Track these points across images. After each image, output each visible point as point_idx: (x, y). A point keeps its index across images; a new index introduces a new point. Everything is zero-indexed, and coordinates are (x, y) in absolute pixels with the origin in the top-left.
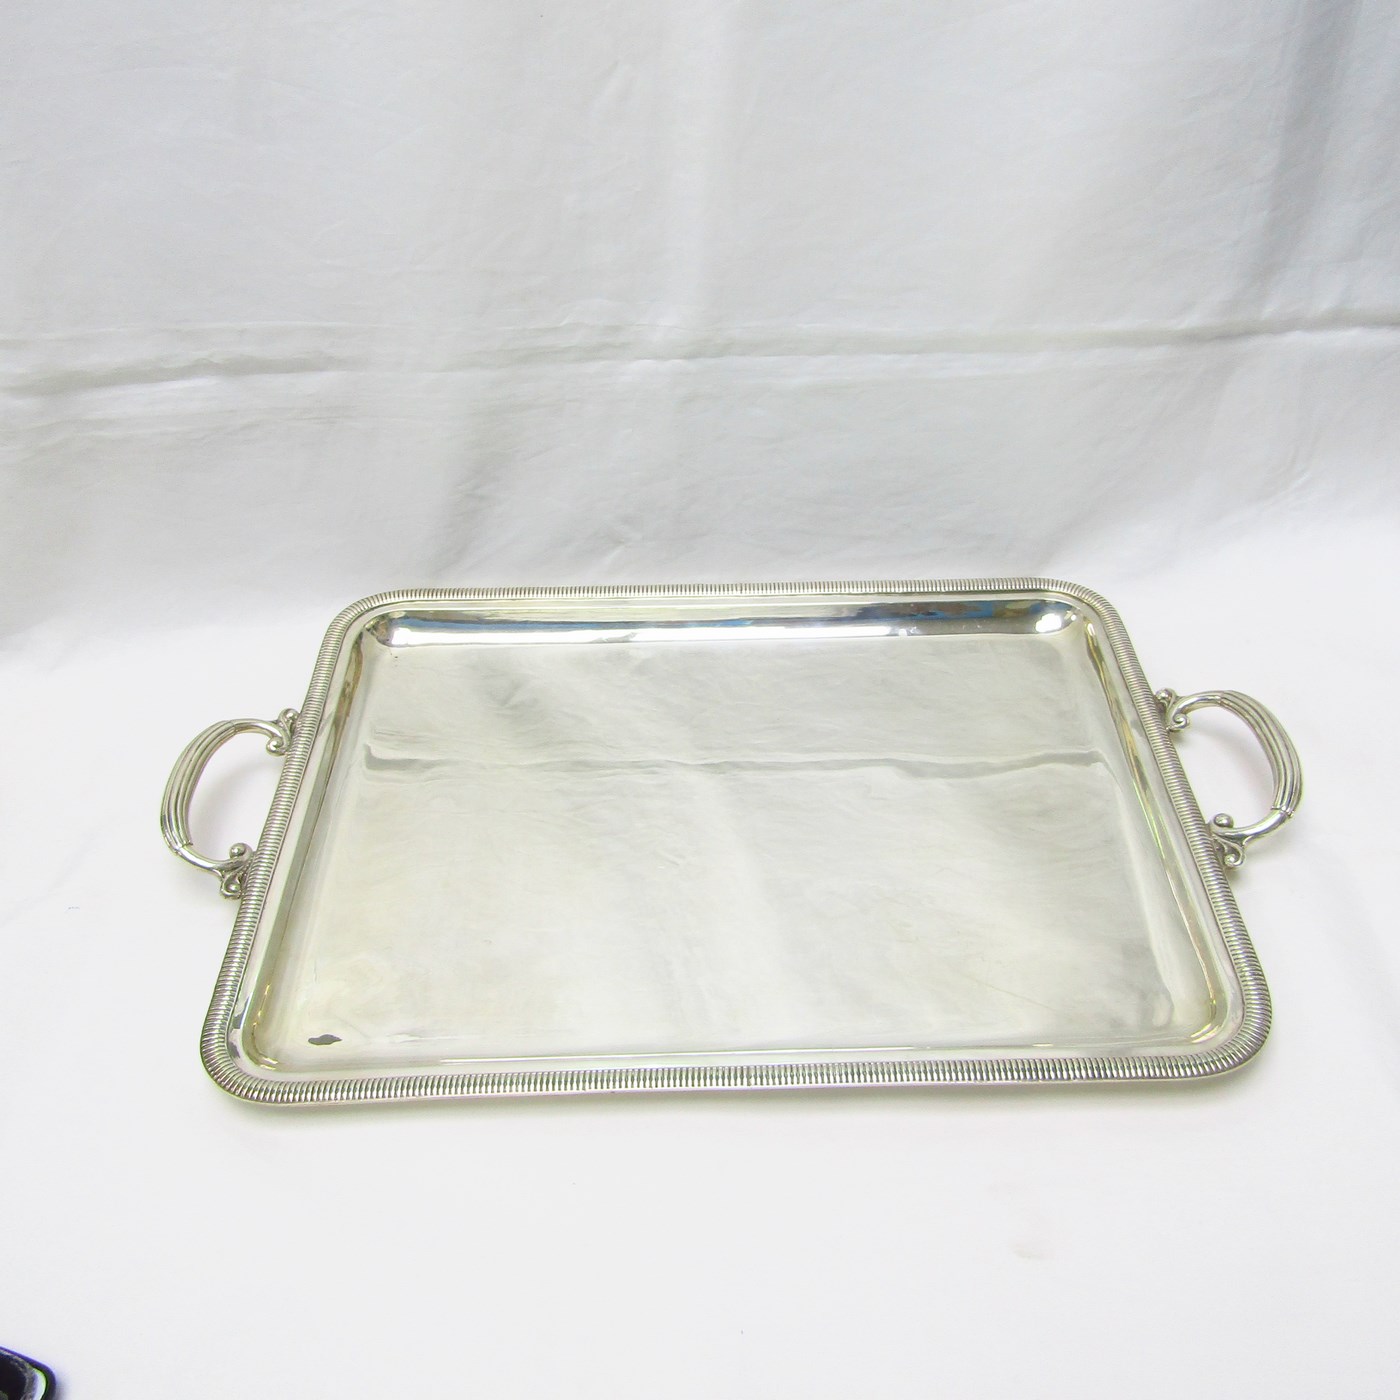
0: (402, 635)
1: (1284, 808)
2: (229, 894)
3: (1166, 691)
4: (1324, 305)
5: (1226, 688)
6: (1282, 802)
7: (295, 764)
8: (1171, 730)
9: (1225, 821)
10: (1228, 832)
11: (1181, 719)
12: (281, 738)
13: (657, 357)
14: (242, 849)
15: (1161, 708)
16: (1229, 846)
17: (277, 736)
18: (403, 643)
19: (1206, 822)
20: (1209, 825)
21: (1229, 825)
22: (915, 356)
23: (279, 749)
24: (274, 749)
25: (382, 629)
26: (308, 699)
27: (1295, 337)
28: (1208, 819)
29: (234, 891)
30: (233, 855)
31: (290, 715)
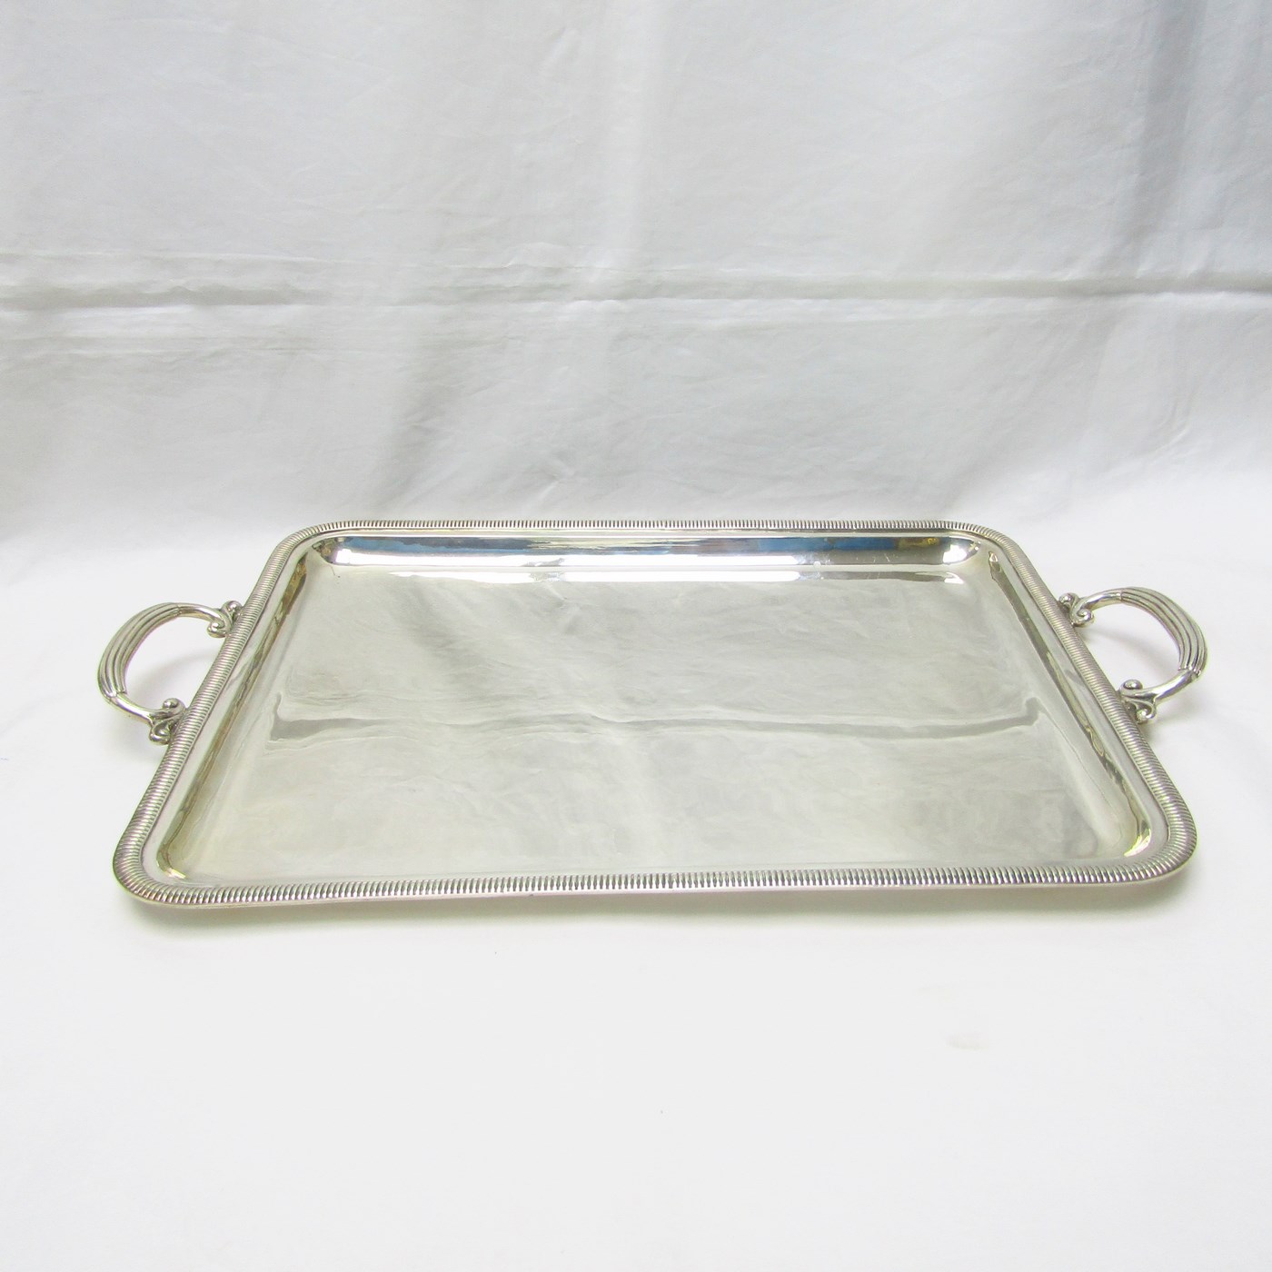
0: (344, 555)
1: (1191, 668)
2: (158, 737)
3: (1069, 595)
4: (1192, 268)
5: (1125, 586)
6: (1188, 662)
7: (233, 647)
8: (1076, 625)
9: (1134, 685)
10: (1136, 693)
11: (1085, 613)
12: (223, 622)
13: (593, 297)
14: (175, 703)
15: (1065, 609)
16: (1140, 704)
17: (219, 620)
18: (346, 562)
19: (1116, 690)
20: (1119, 692)
21: (1139, 687)
22: (827, 301)
23: (219, 631)
24: (215, 630)
25: (326, 549)
26: (253, 596)
27: (1167, 298)
28: (1117, 686)
29: (163, 735)
30: (165, 707)
31: (234, 606)
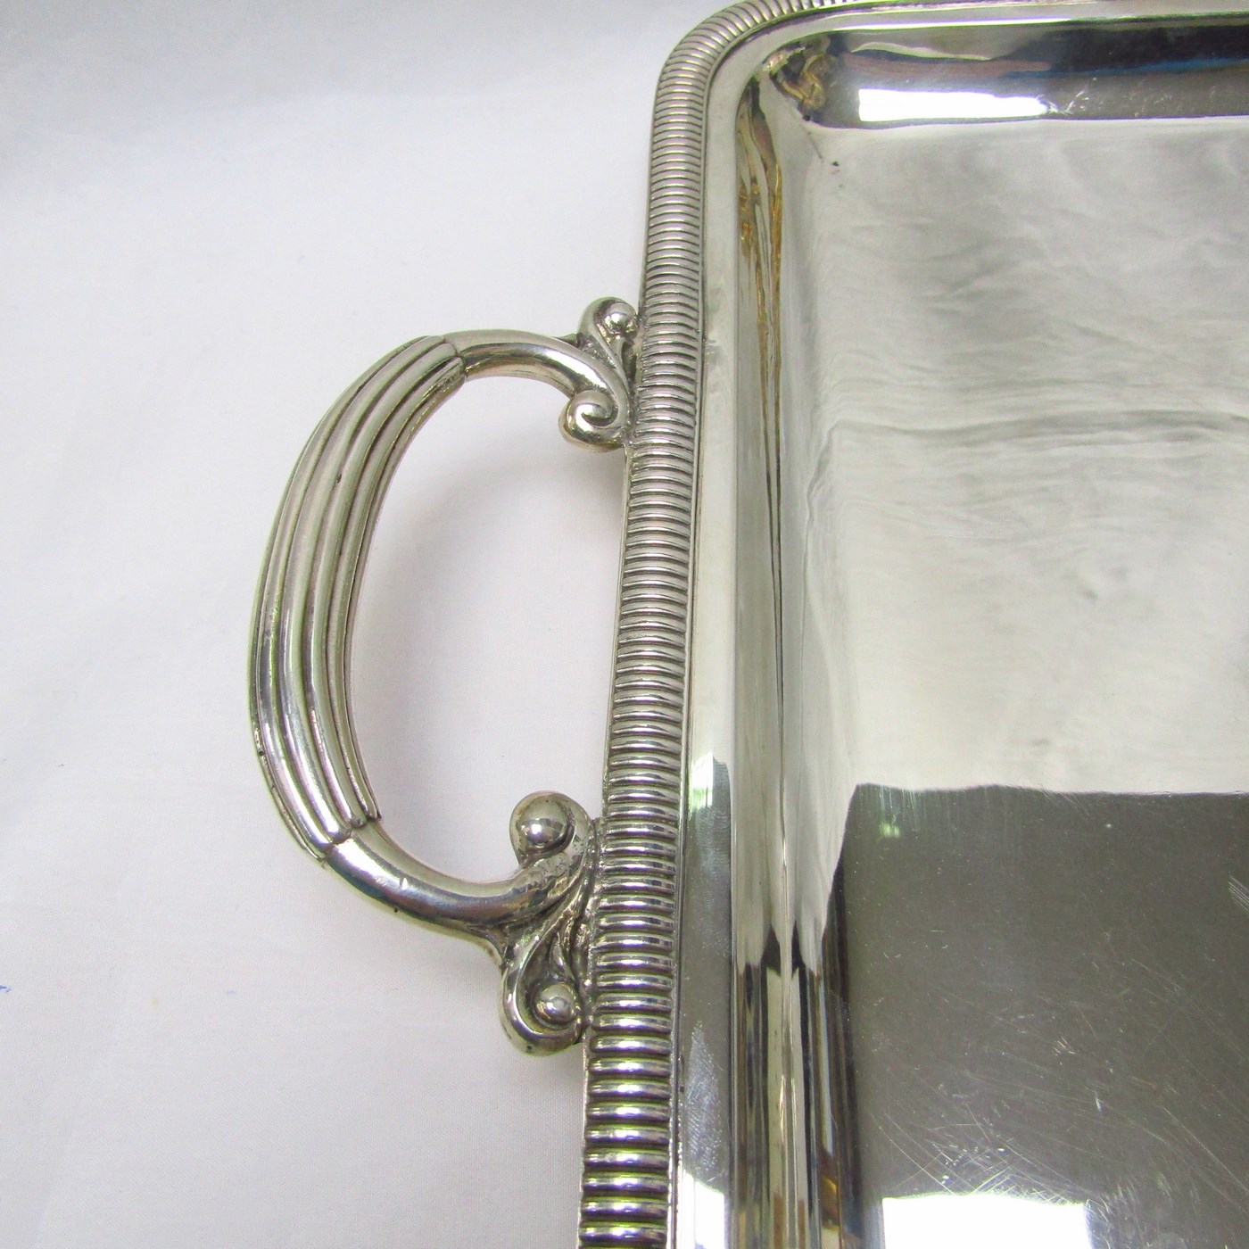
7: (658, 479)
12: (606, 393)
14: (555, 815)
17: (591, 387)
23: (603, 431)
24: (586, 427)
26: (652, 273)
30: (529, 851)
31: (613, 318)
